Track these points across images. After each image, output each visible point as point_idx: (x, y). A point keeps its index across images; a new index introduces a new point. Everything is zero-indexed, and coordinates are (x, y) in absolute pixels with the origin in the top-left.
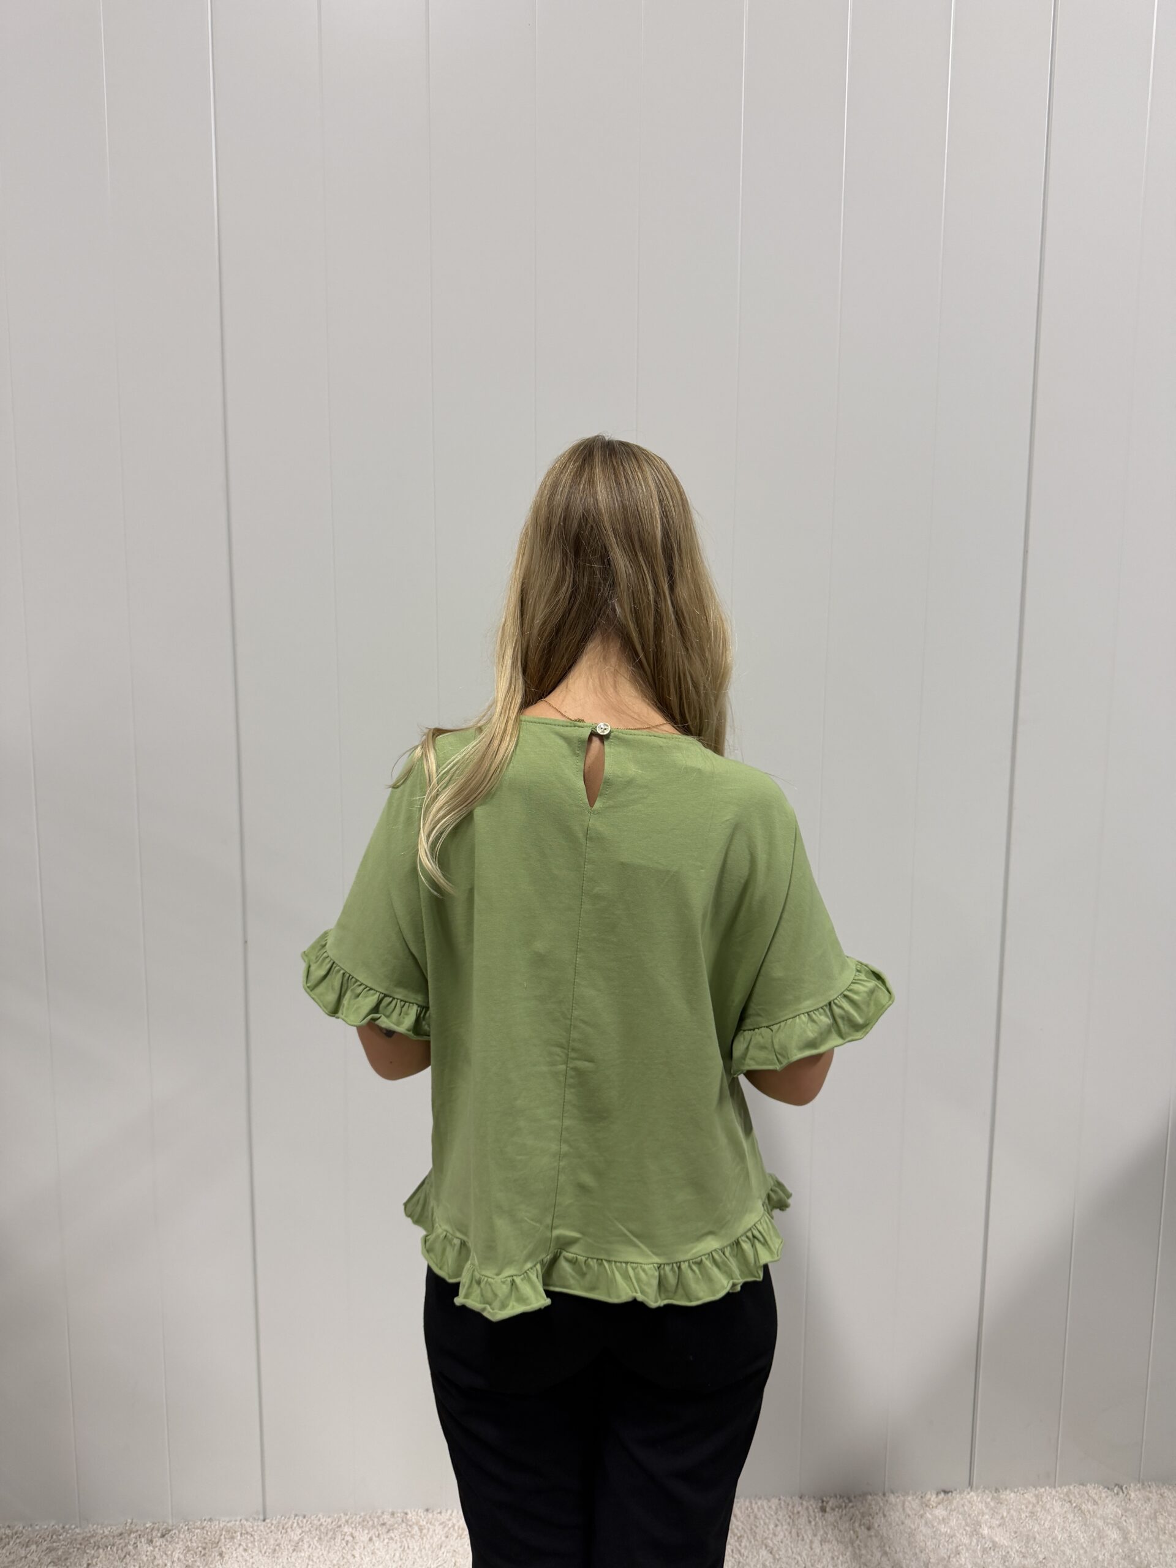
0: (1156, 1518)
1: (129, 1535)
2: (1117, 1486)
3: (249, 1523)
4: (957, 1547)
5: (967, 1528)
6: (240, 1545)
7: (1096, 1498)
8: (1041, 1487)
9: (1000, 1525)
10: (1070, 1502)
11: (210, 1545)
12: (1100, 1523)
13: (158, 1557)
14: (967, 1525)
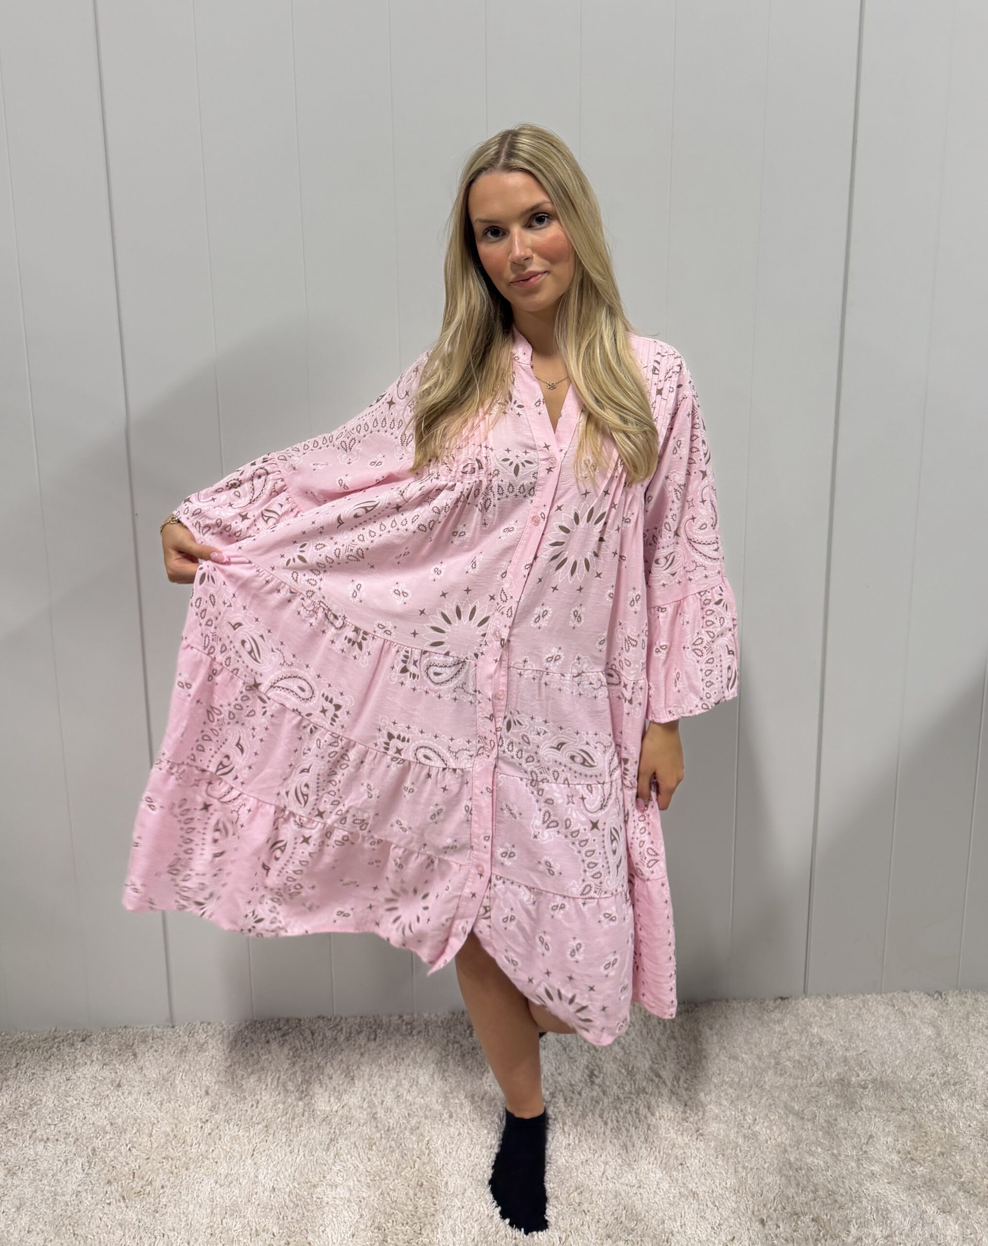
0: (968, 1018)
1: (54, 1039)
2: (937, 993)
3: (160, 1030)
4: (787, 1043)
5: (799, 1028)
6: (152, 1047)
7: (917, 1002)
8: (869, 994)
9: (828, 1025)
10: (893, 1006)
11: (124, 1047)
12: (918, 1022)
13: (79, 1057)
14: (799, 1025)
